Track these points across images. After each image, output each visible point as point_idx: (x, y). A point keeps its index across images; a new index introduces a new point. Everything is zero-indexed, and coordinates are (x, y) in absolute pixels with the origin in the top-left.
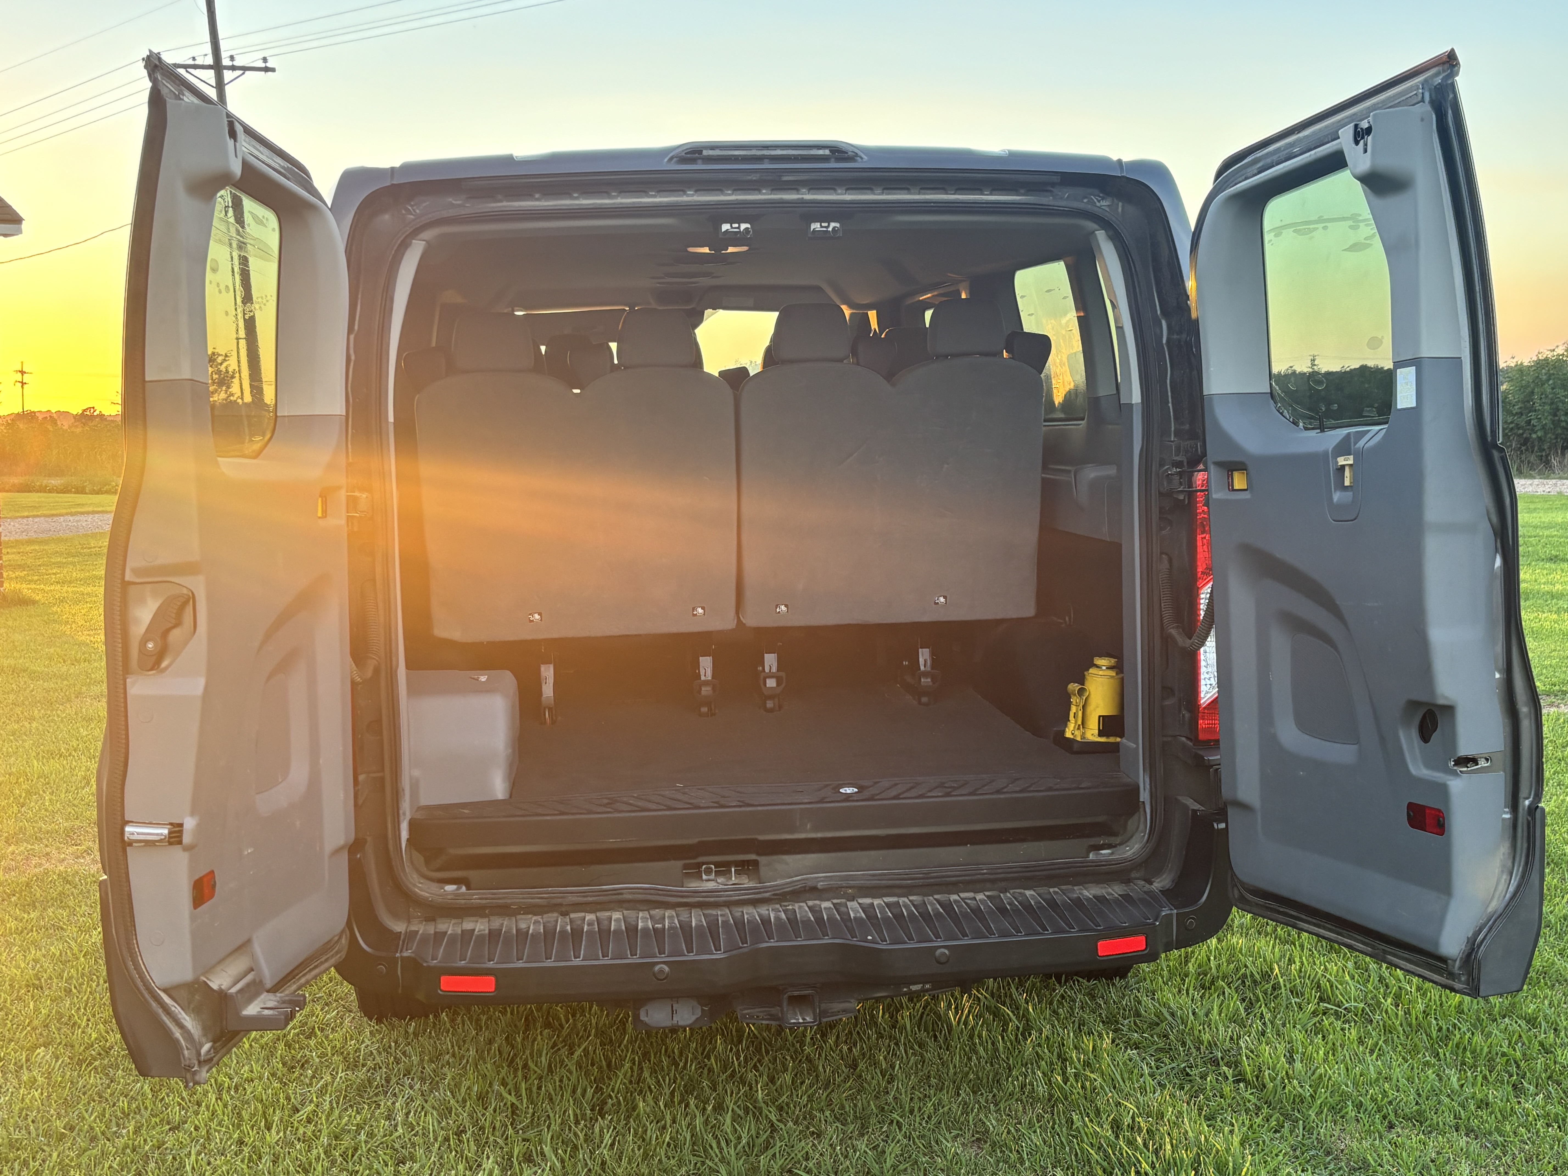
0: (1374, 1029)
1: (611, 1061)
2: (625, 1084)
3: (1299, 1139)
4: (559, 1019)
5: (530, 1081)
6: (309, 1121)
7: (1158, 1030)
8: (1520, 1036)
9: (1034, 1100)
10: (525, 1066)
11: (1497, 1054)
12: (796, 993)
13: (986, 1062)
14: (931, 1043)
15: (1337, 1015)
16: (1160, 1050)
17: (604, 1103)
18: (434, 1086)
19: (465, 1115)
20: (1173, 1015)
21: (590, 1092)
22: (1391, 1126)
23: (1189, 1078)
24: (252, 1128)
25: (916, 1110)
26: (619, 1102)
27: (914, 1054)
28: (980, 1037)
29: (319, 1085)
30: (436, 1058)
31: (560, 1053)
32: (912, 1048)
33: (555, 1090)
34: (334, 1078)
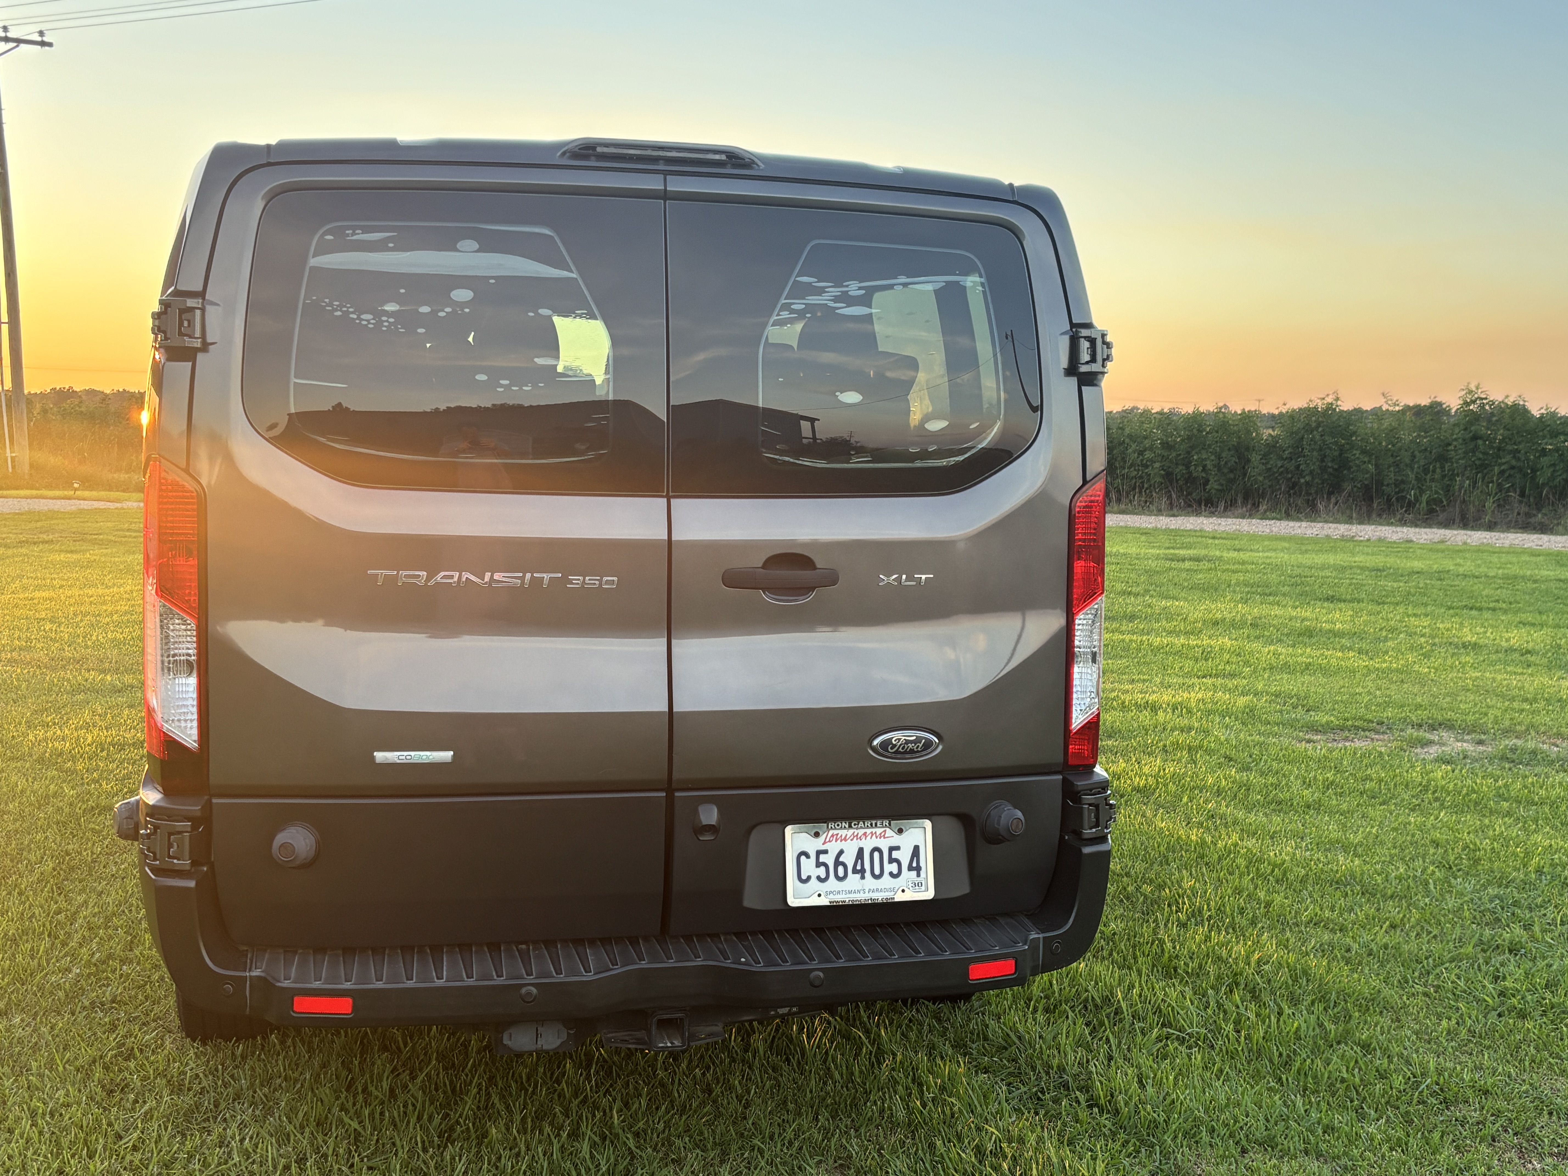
0: (1218, 1055)
1: (455, 1087)
2: (472, 1110)
3: (1157, 1164)
4: (396, 1042)
5: (372, 1106)
6: (135, 1148)
7: (1006, 1054)
8: (1356, 1062)
9: (894, 1125)
10: (365, 1090)
11: (1336, 1080)
12: (665, 1017)
13: (842, 1087)
14: (785, 1067)
15: (1182, 1041)
16: (1011, 1074)
17: (452, 1129)
18: (269, 1112)
19: (305, 1142)
20: (1020, 1038)
21: (437, 1119)
22: (1244, 1151)
23: (1041, 1103)
24: (73, 1156)
25: (776, 1136)
26: (468, 1128)
27: (769, 1079)
28: (834, 1060)
29: (143, 1111)
30: (267, 1081)
31: (401, 1077)
32: (766, 1072)
33: (399, 1115)
34: (159, 1103)
